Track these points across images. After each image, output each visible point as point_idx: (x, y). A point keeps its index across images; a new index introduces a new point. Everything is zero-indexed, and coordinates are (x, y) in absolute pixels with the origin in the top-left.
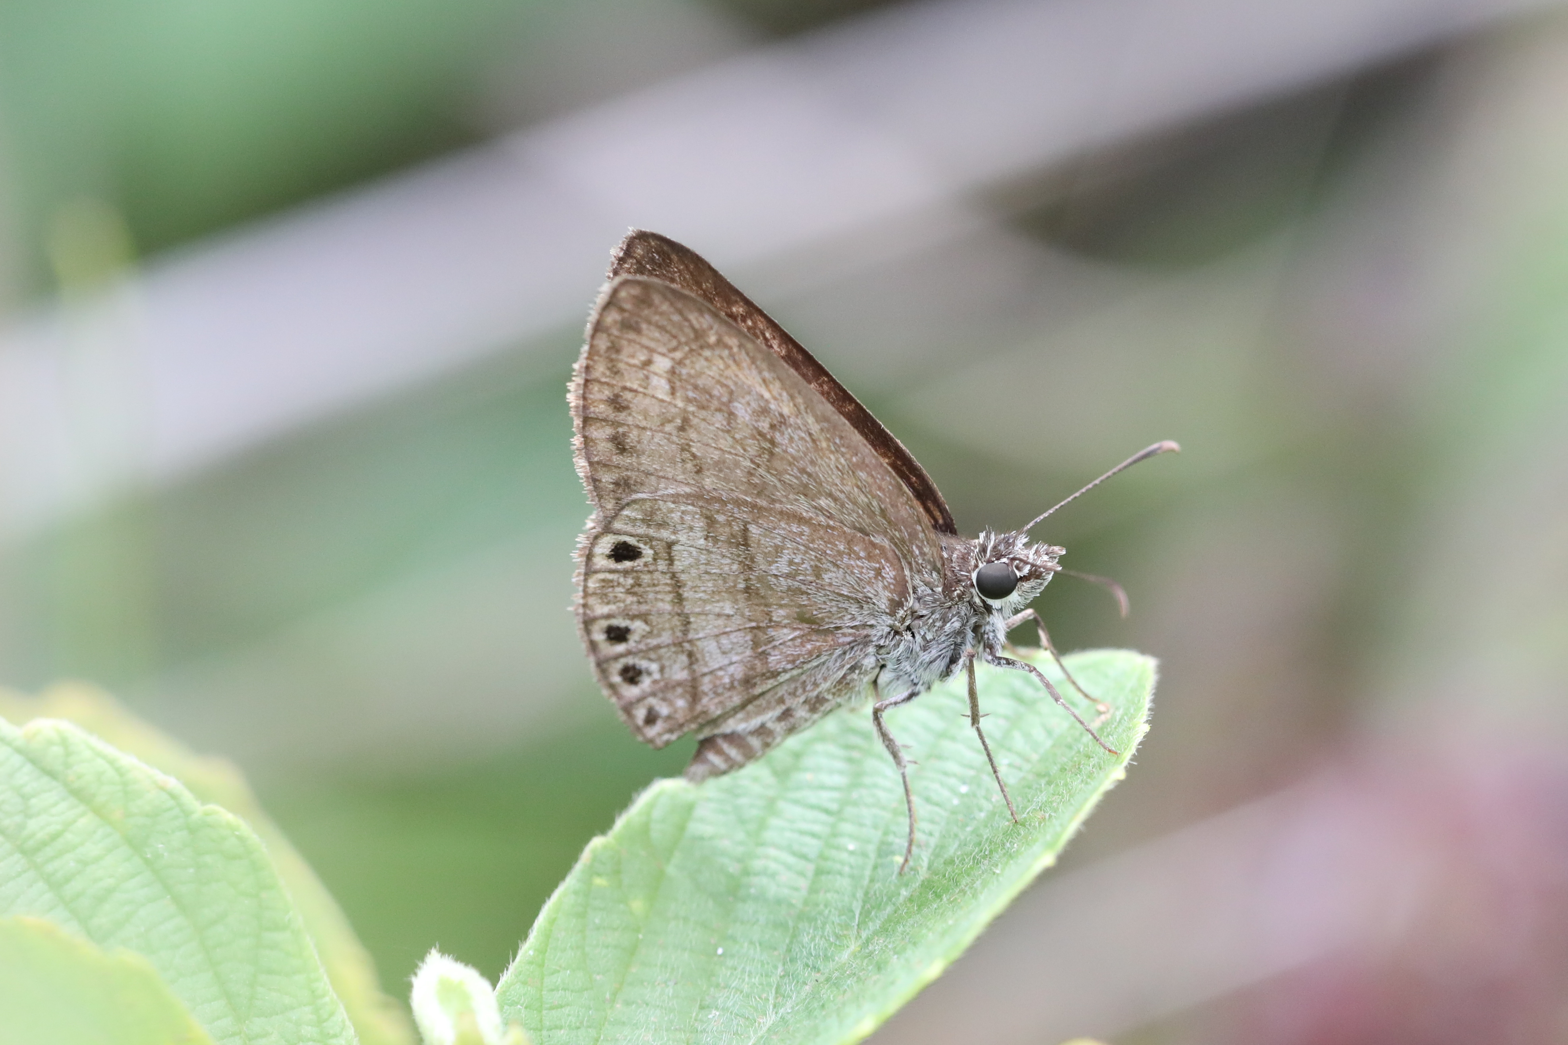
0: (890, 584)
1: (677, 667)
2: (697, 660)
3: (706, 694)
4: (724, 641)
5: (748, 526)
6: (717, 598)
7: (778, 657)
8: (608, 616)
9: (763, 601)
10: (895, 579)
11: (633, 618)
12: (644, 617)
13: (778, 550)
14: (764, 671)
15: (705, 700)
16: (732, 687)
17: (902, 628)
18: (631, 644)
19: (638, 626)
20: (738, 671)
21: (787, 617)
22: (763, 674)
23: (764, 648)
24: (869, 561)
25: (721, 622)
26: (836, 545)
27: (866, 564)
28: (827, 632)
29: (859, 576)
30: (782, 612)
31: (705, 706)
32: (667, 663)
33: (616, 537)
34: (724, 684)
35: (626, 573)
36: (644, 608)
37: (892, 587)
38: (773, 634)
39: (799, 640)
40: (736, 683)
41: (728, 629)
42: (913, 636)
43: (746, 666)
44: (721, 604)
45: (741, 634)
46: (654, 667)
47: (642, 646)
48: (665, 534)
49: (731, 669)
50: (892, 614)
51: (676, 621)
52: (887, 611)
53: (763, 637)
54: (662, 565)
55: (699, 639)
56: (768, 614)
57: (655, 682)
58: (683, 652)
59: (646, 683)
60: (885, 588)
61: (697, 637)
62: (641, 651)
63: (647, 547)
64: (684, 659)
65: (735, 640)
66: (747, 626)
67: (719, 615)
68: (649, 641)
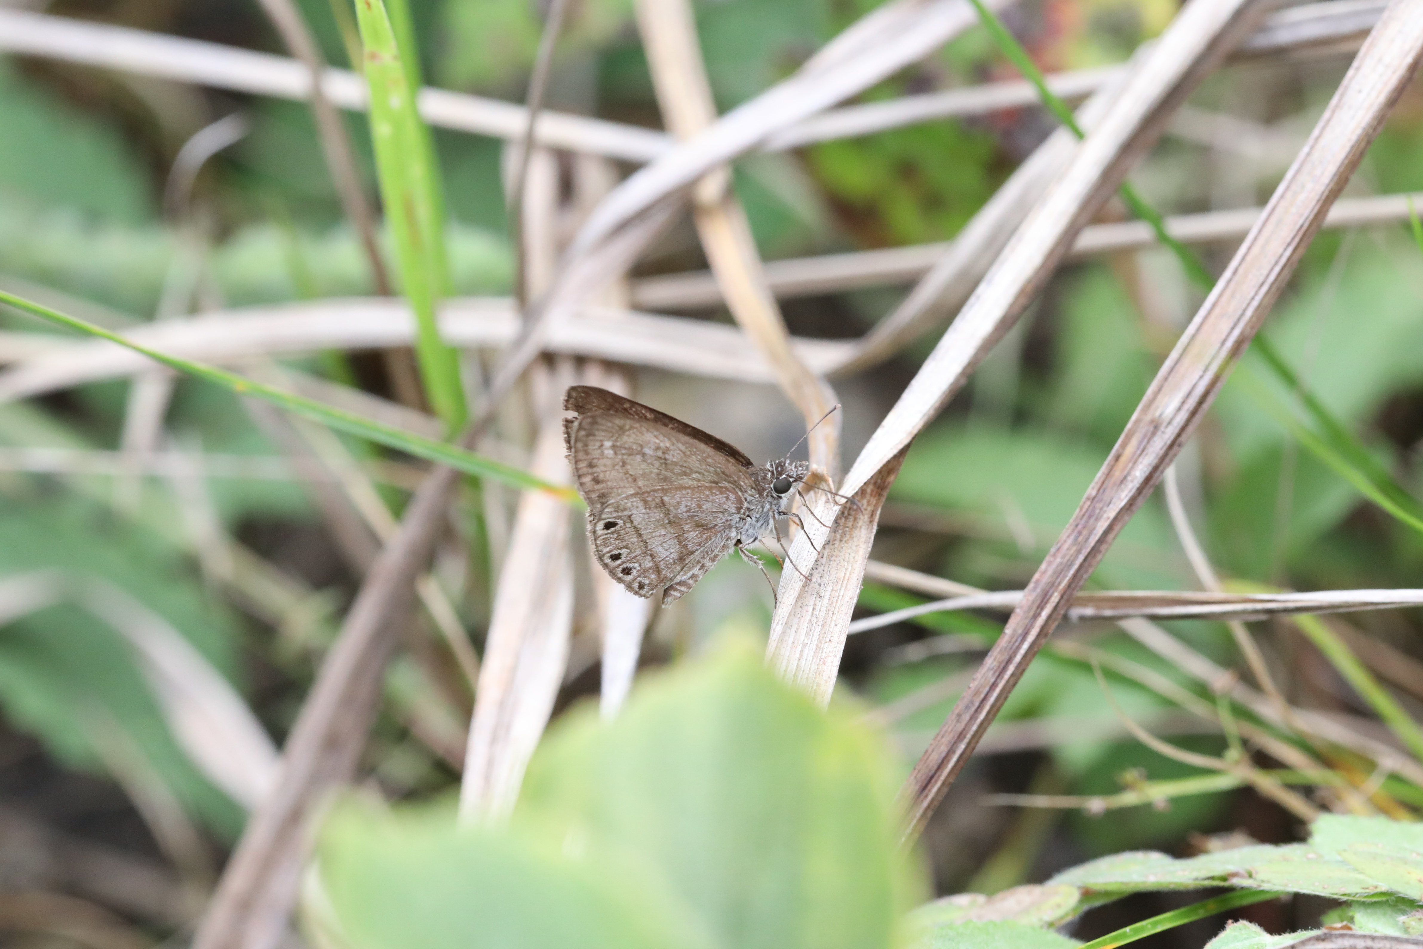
0: (734, 501)
1: (646, 562)
2: (655, 556)
3: (664, 569)
4: (665, 545)
5: (663, 498)
6: (657, 529)
7: (692, 545)
8: (610, 552)
9: (678, 524)
10: (736, 498)
11: (621, 549)
12: (626, 547)
13: (679, 503)
14: (687, 552)
15: (664, 572)
16: (675, 563)
17: (745, 517)
18: (623, 559)
19: (624, 551)
20: (675, 555)
21: (691, 527)
22: (688, 554)
23: (684, 543)
24: (722, 495)
25: (661, 538)
26: (704, 493)
27: (721, 496)
28: (711, 528)
29: (719, 502)
30: (688, 526)
31: (664, 575)
32: (642, 562)
33: (604, 521)
34: (671, 563)
35: (613, 533)
36: (625, 543)
37: (735, 502)
38: (687, 536)
39: (699, 535)
40: (676, 561)
41: (665, 540)
42: (751, 518)
43: (678, 553)
44: (660, 531)
45: (672, 540)
46: (636, 565)
47: (628, 558)
48: (626, 513)
49: (672, 556)
50: (739, 513)
51: (641, 544)
52: (736, 512)
53: (682, 539)
54: (628, 525)
55: (654, 548)
56: (682, 529)
57: (638, 571)
58: (647, 555)
59: (634, 572)
60: (732, 503)
61: (652, 547)
62: (628, 561)
63: (619, 520)
64: (648, 557)
65: (670, 544)
66: (674, 536)
67: (660, 536)
68: (631, 555)
